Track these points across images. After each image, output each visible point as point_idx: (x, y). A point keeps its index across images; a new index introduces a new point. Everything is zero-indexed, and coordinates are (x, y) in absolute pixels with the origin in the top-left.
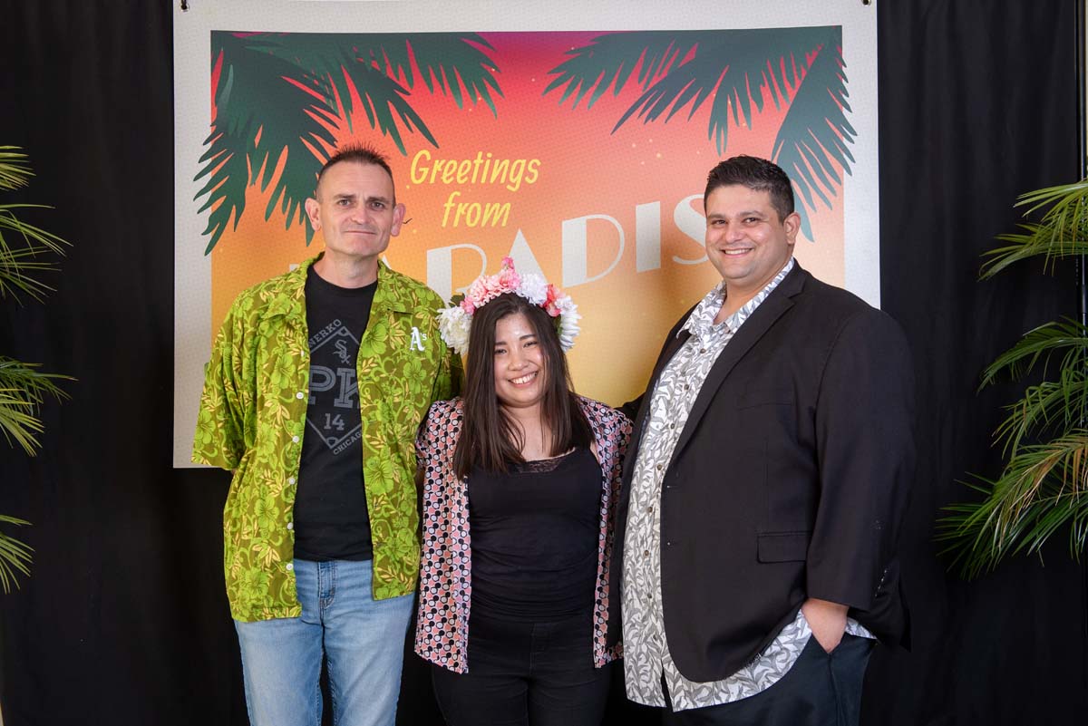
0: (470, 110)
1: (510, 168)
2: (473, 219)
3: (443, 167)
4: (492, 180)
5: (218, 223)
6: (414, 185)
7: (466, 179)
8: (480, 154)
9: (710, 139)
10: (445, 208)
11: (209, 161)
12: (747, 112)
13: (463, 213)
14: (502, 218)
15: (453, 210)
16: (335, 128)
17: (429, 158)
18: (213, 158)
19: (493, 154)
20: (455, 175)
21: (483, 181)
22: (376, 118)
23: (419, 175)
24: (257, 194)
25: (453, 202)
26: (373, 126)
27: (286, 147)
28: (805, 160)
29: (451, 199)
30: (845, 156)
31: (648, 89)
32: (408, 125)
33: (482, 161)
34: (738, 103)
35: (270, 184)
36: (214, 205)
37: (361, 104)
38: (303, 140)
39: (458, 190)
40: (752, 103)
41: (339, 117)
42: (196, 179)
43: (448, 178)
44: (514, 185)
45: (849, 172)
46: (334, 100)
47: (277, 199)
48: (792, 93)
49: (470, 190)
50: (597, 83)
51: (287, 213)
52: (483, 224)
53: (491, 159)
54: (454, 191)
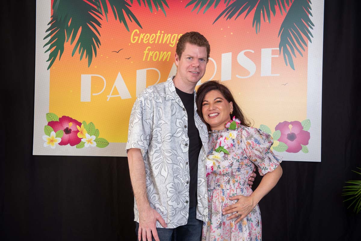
0: (156, 13)
1: (171, 37)
2: (155, 58)
3: (144, 36)
4: (164, 43)
5: (53, 57)
6: (132, 43)
7: (153, 42)
8: (159, 32)
9: (253, 27)
10: (145, 53)
11: (50, 32)
12: (269, 16)
13: (152, 55)
14: (167, 58)
15: (148, 54)
16: (101, 20)
17: (138, 33)
18: (52, 30)
19: (164, 31)
20: (148, 40)
21: (160, 42)
22: (117, 16)
23: (134, 39)
24: (69, 46)
25: (148, 51)
26: (116, 19)
27: (81, 27)
28: (292, 36)
29: (147, 49)
30: (309, 35)
31: (228, 6)
32: (130, 19)
33: (160, 34)
34: (265, 12)
35: (74, 42)
36: (51, 49)
37: (111, 10)
38: (88, 24)
39: (150, 46)
40: (271, 12)
41: (102, 15)
42: (44, 39)
43: (146, 41)
44: (172, 44)
45: (311, 41)
46: (100, 8)
47: (77, 48)
48: (288, 8)
49: (154, 46)
50: (208, 3)
51: (81, 54)
52: (159, 60)
53: (163, 33)
54: (148, 46)
